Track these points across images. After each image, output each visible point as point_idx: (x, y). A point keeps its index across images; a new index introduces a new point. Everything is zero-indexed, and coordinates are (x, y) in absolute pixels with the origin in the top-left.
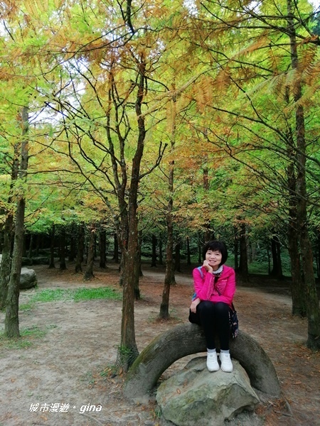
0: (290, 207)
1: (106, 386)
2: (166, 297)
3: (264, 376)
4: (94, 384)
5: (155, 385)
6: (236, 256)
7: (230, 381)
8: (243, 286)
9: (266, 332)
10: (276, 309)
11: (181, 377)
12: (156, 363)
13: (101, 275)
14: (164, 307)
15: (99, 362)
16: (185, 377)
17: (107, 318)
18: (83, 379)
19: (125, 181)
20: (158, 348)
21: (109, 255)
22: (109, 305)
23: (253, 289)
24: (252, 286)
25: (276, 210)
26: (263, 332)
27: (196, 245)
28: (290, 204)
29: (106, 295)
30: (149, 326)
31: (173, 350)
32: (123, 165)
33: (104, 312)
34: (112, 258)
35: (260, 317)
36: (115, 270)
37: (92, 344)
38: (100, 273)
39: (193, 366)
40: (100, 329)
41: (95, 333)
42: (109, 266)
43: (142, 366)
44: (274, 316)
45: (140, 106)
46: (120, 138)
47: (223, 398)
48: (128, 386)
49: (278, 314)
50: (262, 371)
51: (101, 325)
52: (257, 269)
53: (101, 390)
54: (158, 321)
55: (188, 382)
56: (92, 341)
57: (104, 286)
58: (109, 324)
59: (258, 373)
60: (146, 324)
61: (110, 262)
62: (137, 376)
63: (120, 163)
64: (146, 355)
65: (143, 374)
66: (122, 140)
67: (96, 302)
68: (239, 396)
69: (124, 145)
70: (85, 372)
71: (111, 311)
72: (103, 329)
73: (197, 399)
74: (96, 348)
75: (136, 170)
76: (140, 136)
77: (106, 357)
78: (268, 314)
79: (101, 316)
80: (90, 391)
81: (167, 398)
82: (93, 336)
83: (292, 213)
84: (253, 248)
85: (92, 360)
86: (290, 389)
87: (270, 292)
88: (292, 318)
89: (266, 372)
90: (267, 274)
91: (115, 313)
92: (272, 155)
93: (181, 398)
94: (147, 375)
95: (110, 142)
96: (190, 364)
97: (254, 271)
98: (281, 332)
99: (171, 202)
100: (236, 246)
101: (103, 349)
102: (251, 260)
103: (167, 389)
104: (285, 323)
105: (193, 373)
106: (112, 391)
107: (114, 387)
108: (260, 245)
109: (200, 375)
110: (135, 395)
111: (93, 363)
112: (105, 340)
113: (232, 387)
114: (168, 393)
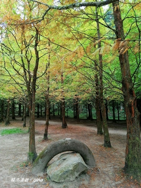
0: (97, 91)
1: (23, 171)
2: (46, 131)
3: (89, 159)
4: (17, 170)
5: (46, 167)
6: (74, 112)
7: (78, 162)
8: (77, 124)
9: (88, 142)
10: (91, 132)
11: (57, 163)
12: (46, 158)
13: (13, 123)
14: (46, 135)
15: (18, 161)
16: (59, 162)
17: (19, 142)
18: (12, 169)
19: (30, 80)
20: (47, 152)
21: (16, 113)
22: (19, 136)
23: (81, 125)
24: (81, 124)
25: (91, 92)
26: (87, 142)
27: (57, 107)
28: (96, 90)
29: (17, 132)
30: (39, 144)
31: (54, 151)
32: (29, 72)
33: (17, 139)
34: (18, 114)
35: (85, 136)
36: (20, 120)
37: (13, 153)
38: (13, 122)
39: (62, 157)
40: (16, 147)
41: (14, 149)
42: (17, 118)
43: (40, 160)
44: (90, 135)
45: (36, 47)
46: (28, 61)
47: (75, 169)
48: (34, 169)
49: (92, 134)
50: (89, 157)
51: (17, 145)
52: (82, 116)
53: (21, 173)
54: (43, 141)
55: (60, 164)
56: (13, 152)
57: (15, 128)
58: (21, 144)
59: (87, 158)
60: (38, 143)
61: (17, 116)
62: (38, 164)
63: (28, 72)
64: (42, 155)
65: (41, 164)
66: (29, 62)
67: (12, 135)
68: (81, 167)
69: (29, 64)
70: (12, 166)
71: (20, 139)
72: (18, 147)
73: (65, 170)
74: (16, 155)
75: (35, 75)
76: (37, 60)
77: (21, 159)
78: (88, 135)
79: (16, 141)
80: (16, 174)
81: (52, 172)
82: (14, 150)
83: (97, 93)
84: (81, 108)
85: (15, 160)
86: (99, 163)
87: (88, 126)
88: (97, 135)
89: (90, 157)
90: (86, 118)
91: (23, 139)
92: (90, 70)
93: (58, 171)
94: (42, 163)
95: (23, 62)
96: (61, 157)
97: (81, 117)
98: (94, 141)
99: (48, 89)
100: (74, 107)
101: (19, 155)
102: (80, 113)
103: (51, 168)
104: (95, 138)
105: (62, 160)
106: (27, 173)
107: (27, 171)
108: (83, 106)
109: (65, 161)
110: (37, 173)
111: (15, 162)
112: (19, 151)
113: (79, 164)
114: (52, 170)
